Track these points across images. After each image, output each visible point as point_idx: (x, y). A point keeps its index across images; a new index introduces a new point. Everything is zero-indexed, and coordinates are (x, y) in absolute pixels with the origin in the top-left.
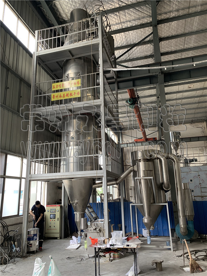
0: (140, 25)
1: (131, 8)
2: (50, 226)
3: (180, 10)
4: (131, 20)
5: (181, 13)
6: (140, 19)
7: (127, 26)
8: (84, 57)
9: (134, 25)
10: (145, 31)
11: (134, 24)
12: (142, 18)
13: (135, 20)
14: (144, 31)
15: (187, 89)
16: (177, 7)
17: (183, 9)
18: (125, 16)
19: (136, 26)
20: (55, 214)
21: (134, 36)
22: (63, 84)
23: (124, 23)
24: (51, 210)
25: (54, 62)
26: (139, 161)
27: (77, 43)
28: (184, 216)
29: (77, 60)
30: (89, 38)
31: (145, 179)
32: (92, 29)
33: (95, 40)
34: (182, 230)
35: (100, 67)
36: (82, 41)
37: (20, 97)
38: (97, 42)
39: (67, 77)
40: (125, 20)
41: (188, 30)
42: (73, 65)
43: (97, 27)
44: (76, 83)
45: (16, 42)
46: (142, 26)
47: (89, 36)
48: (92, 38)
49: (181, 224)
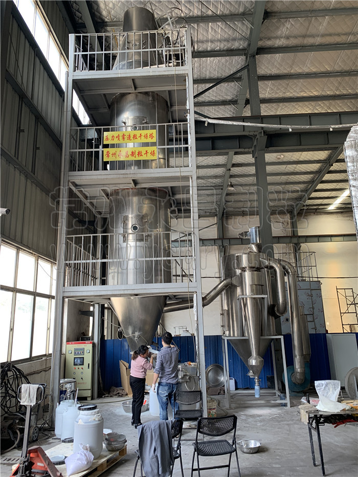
0: (227, 50)
1: (219, 21)
3: (291, 37)
4: (214, 40)
5: (292, 42)
6: (228, 41)
7: (207, 48)
8: (153, 92)
9: (218, 48)
10: (232, 61)
11: (218, 46)
12: (232, 40)
13: (220, 42)
14: (230, 61)
15: (274, 161)
17: (295, 37)
18: (207, 31)
19: (220, 51)
20: (83, 358)
21: (213, 67)
22: (124, 135)
23: (202, 42)
24: (75, 350)
25: (98, 94)
26: (243, 270)
27: (149, 67)
28: (302, 355)
29: (140, 97)
30: (170, 63)
31: (254, 298)
32: (175, 48)
33: (180, 68)
34: (298, 376)
35: (188, 114)
36: (158, 67)
37: (36, 148)
38: (183, 72)
39: (125, 123)
40: (205, 39)
41: (297, 70)
42: (135, 104)
43: (184, 48)
44: (148, 135)
45: (31, 48)
46: (230, 52)
47: (170, 59)
48: (175, 64)
49: (297, 367)
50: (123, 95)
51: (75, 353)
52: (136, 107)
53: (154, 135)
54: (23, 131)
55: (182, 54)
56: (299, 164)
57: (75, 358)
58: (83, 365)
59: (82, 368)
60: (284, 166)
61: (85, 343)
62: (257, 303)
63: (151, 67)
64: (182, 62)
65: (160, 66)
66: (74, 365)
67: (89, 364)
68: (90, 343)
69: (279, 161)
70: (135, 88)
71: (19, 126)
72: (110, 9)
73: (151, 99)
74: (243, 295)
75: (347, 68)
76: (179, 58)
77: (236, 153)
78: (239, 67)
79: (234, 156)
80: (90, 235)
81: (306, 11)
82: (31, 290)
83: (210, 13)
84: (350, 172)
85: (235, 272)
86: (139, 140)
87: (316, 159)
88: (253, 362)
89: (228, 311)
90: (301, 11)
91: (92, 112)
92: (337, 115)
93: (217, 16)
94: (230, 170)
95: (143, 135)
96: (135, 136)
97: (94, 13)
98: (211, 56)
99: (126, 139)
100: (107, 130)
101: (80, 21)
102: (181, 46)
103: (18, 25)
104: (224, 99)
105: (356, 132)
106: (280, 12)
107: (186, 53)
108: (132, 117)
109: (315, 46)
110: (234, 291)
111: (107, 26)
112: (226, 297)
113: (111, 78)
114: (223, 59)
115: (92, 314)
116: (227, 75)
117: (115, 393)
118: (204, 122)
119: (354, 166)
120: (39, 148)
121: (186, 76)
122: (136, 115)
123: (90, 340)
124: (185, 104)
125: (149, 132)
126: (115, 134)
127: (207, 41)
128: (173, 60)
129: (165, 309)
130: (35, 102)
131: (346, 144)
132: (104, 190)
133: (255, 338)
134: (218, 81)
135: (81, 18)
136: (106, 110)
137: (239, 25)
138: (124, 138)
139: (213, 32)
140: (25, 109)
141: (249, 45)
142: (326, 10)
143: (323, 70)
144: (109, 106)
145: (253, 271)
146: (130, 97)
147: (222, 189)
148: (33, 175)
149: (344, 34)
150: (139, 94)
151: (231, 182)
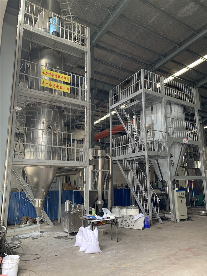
8: (62, 52)
16: (110, 42)
27: (68, 40)
29: (55, 53)
31: (103, 171)
32: (82, 36)
35: (86, 74)
36: (73, 42)
38: (85, 50)
42: (53, 56)
53: (70, 79)
62: (103, 174)
64: (85, 45)
75: (124, 67)
76: (83, 41)
80: (31, 128)
81: (121, 37)
88: (99, 202)
95: (64, 77)
96: (59, 76)
113: (47, 37)
121: (85, 53)
124: (84, 68)
125: (67, 76)
138: (53, 76)
145: (103, 158)
146: (50, 51)
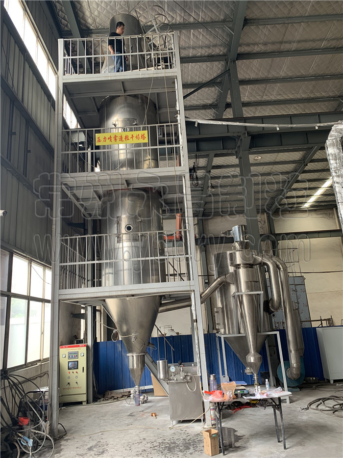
0: (208, 56)
1: (200, 28)
2: (69, 383)
3: (269, 43)
4: (196, 47)
5: (270, 48)
6: (209, 47)
8: (141, 95)
9: (199, 54)
10: (213, 67)
11: (199, 52)
12: (213, 46)
13: (202, 48)
14: (211, 67)
16: (265, 38)
17: (273, 43)
18: (189, 38)
19: (201, 57)
20: (78, 361)
21: (195, 72)
22: (116, 136)
23: (185, 49)
24: (69, 353)
25: (88, 97)
26: (237, 267)
27: (138, 70)
28: (297, 350)
29: (130, 99)
30: (158, 66)
31: (251, 294)
32: (164, 52)
33: (169, 70)
34: (294, 371)
35: (179, 115)
36: (147, 70)
37: (27, 151)
38: (172, 74)
39: (115, 125)
40: (187, 45)
41: (273, 74)
42: (124, 107)
43: (172, 51)
44: (140, 136)
45: (21, 53)
46: (211, 58)
47: (159, 62)
48: (164, 66)
49: (293, 363)
50: (112, 98)
51: (69, 357)
52: (126, 109)
53: (146, 136)
54: (15, 134)
55: (170, 57)
56: (275, 165)
57: (69, 362)
58: (77, 368)
59: (77, 372)
60: (262, 167)
61: (79, 346)
62: (253, 300)
63: (141, 70)
64: (171, 65)
65: (149, 69)
66: (69, 369)
67: (83, 368)
68: (85, 346)
69: (256, 162)
70: (125, 91)
71: (10, 129)
72: (95, 17)
73: (140, 101)
74: (238, 292)
75: (320, 72)
76: (167, 61)
77: (216, 155)
78: (219, 72)
79: (214, 158)
80: (85, 236)
81: (283, 18)
82: (25, 294)
83: (192, 20)
84: (333, 169)
85: (228, 270)
86: (131, 141)
87: (291, 160)
88: (251, 359)
89: (223, 308)
90: (278, 18)
91: (80, 116)
92: (316, 115)
93: (199, 23)
94: (210, 171)
95: (135, 136)
96: (126, 137)
97: (80, 20)
98: (192, 62)
99: (118, 140)
100: (99, 132)
101: (66, 28)
102: (169, 49)
103: (9, 30)
104: (204, 103)
105: (336, 131)
106: (259, 19)
107: (174, 56)
108: (122, 119)
109: (291, 51)
110: (228, 289)
111: (92, 33)
112: (219, 295)
113: (101, 81)
114: (204, 65)
115: (84, 316)
116: (208, 80)
117: (109, 396)
118: (195, 122)
119: (337, 164)
120: (30, 151)
121: (175, 79)
122: (126, 117)
123: (82, 342)
124: (175, 106)
125: (141, 133)
126: (107, 135)
127: (189, 48)
128: (162, 63)
129: (161, 309)
130: (25, 105)
131: (328, 142)
132: (96, 192)
133: (252, 335)
134: (199, 86)
135: (67, 26)
136: (96, 114)
137: (220, 32)
138: (115, 140)
139: (195, 38)
140: (16, 112)
141: (229, 50)
142: (302, 17)
143: (298, 74)
144: (98, 110)
145: (247, 267)
146: (120, 100)
147: (202, 190)
148: (24, 176)
149: (318, 40)
150: (128, 97)
151: (211, 184)
